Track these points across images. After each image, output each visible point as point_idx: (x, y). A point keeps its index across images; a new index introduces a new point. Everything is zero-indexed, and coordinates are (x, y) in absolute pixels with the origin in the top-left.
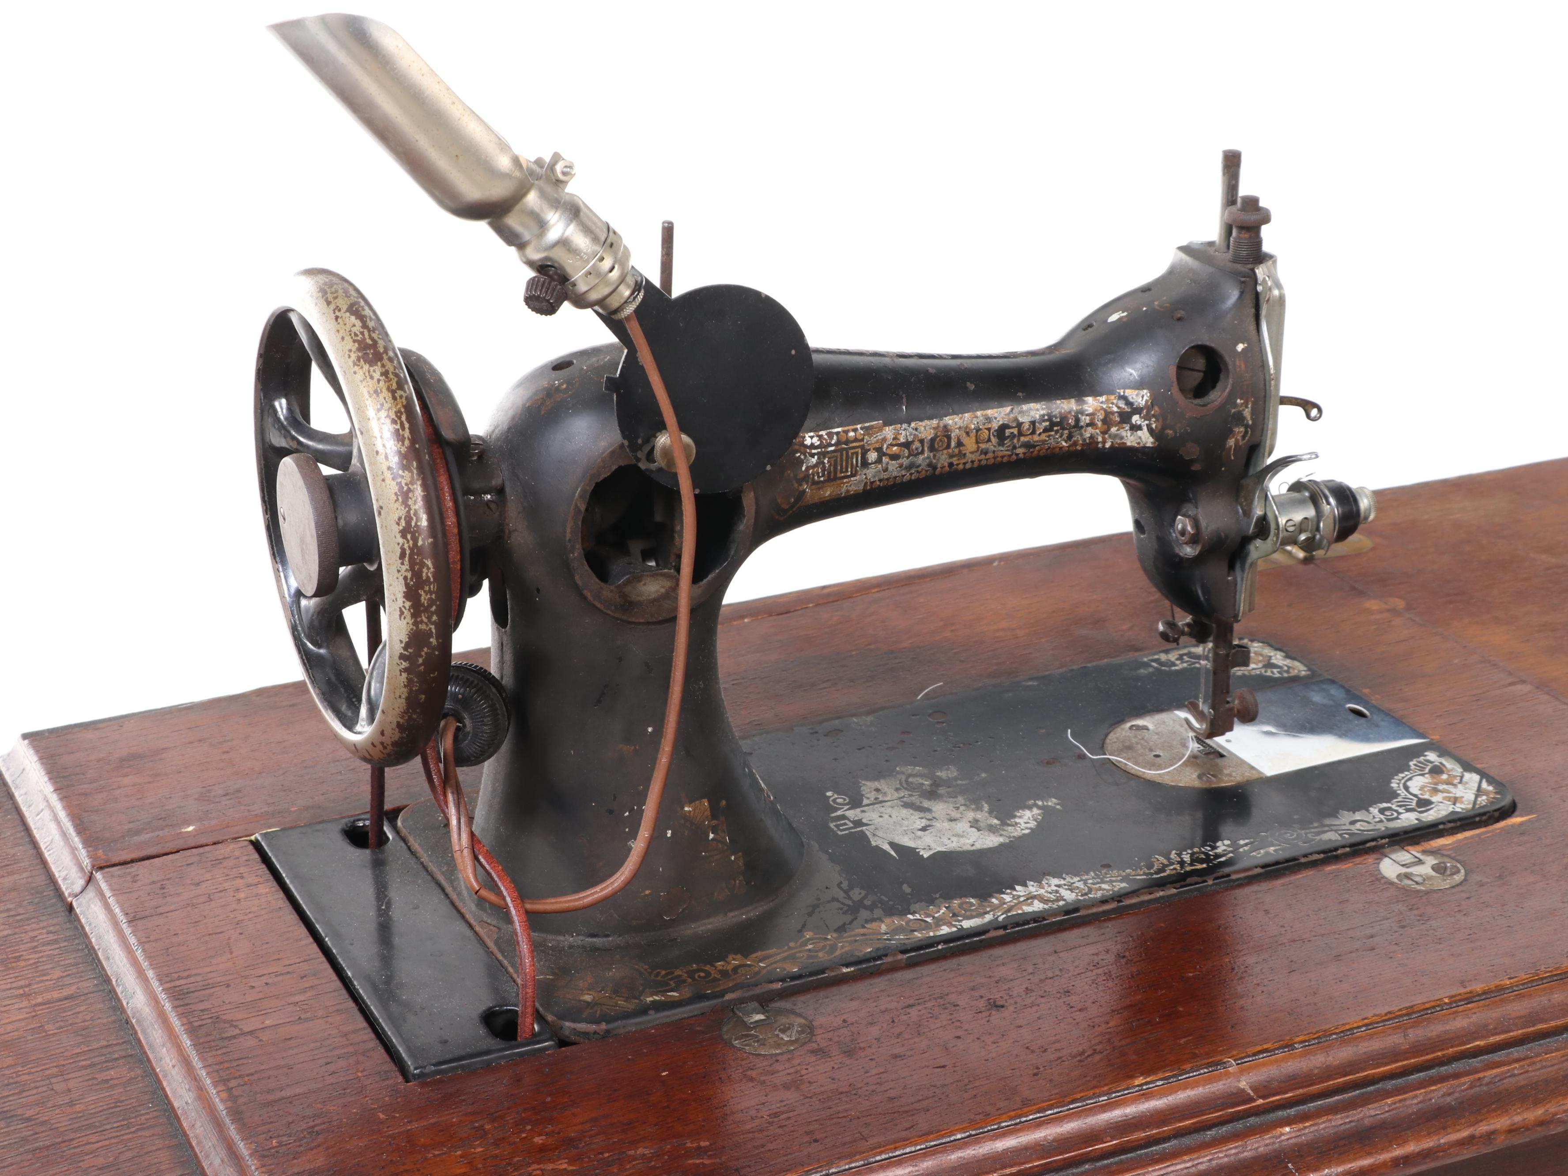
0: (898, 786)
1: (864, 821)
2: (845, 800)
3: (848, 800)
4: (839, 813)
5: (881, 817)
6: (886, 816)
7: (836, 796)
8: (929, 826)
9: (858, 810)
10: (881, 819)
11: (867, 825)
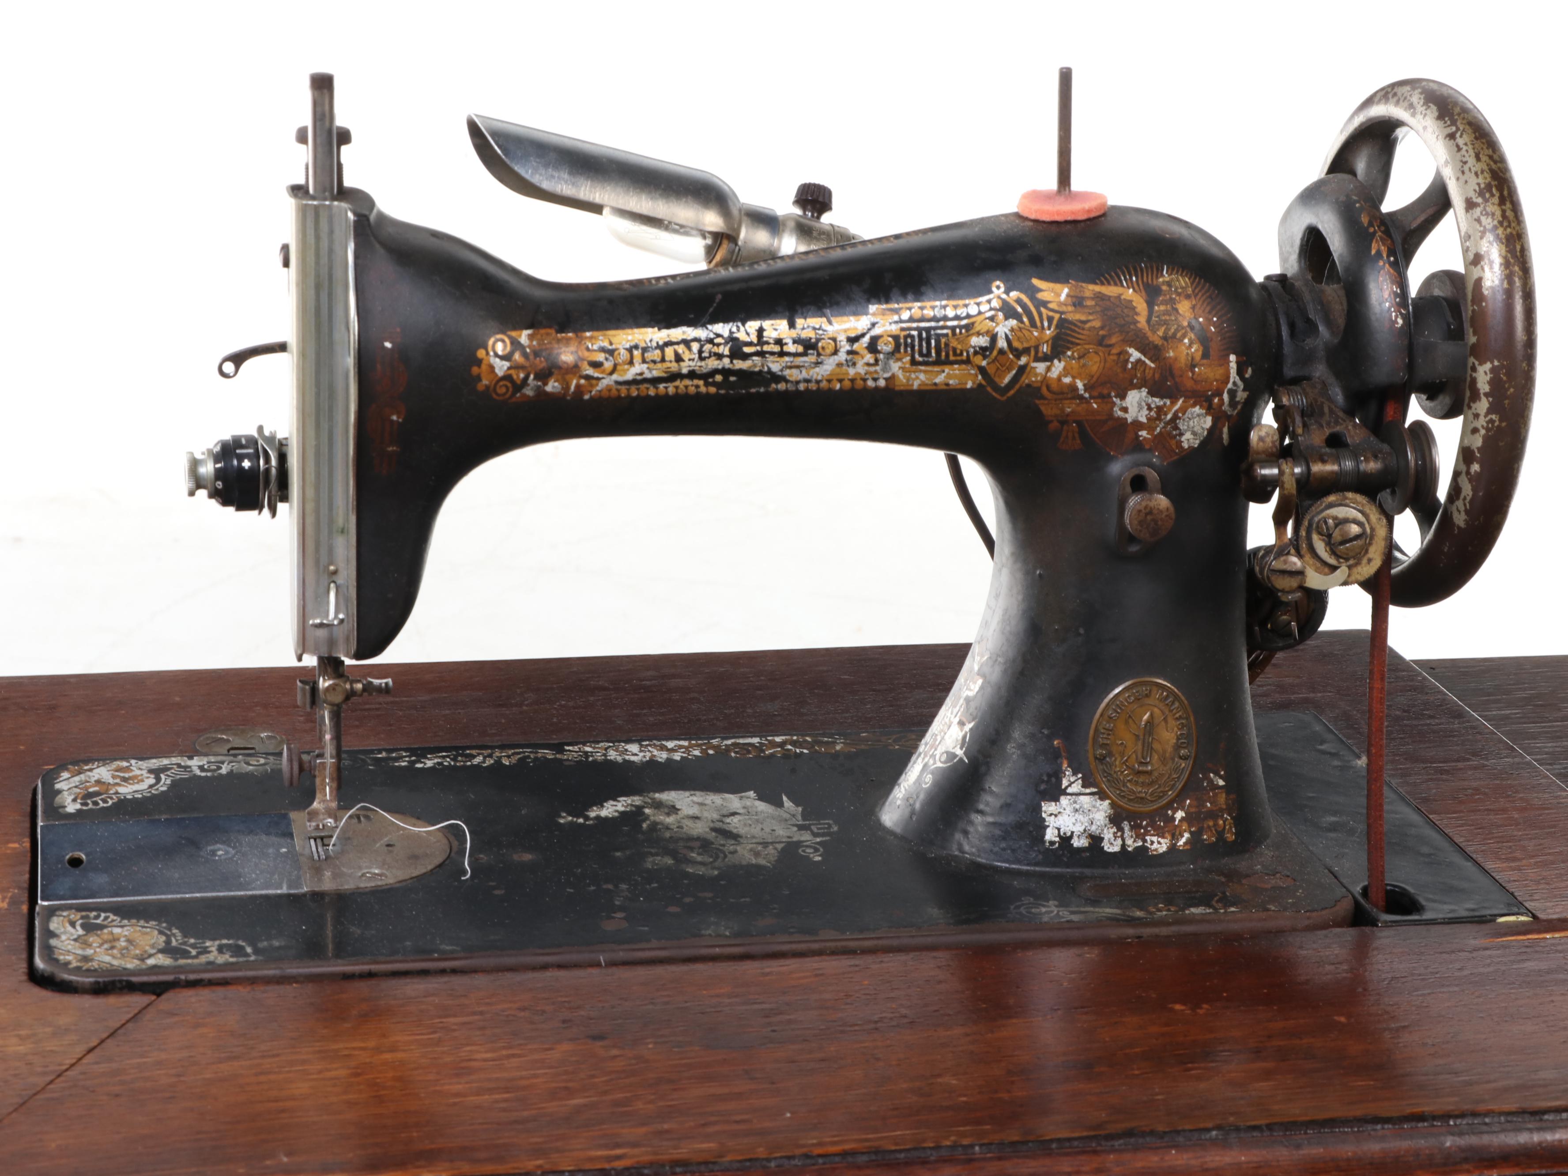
0: (730, 856)
1: (795, 829)
2: (804, 851)
3: (800, 851)
4: (818, 840)
5: (773, 830)
6: (767, 830)
7: (811, 855)
8: (724, 816)
9: (795, 839)
10: (775, 828)
11: (794, 825)
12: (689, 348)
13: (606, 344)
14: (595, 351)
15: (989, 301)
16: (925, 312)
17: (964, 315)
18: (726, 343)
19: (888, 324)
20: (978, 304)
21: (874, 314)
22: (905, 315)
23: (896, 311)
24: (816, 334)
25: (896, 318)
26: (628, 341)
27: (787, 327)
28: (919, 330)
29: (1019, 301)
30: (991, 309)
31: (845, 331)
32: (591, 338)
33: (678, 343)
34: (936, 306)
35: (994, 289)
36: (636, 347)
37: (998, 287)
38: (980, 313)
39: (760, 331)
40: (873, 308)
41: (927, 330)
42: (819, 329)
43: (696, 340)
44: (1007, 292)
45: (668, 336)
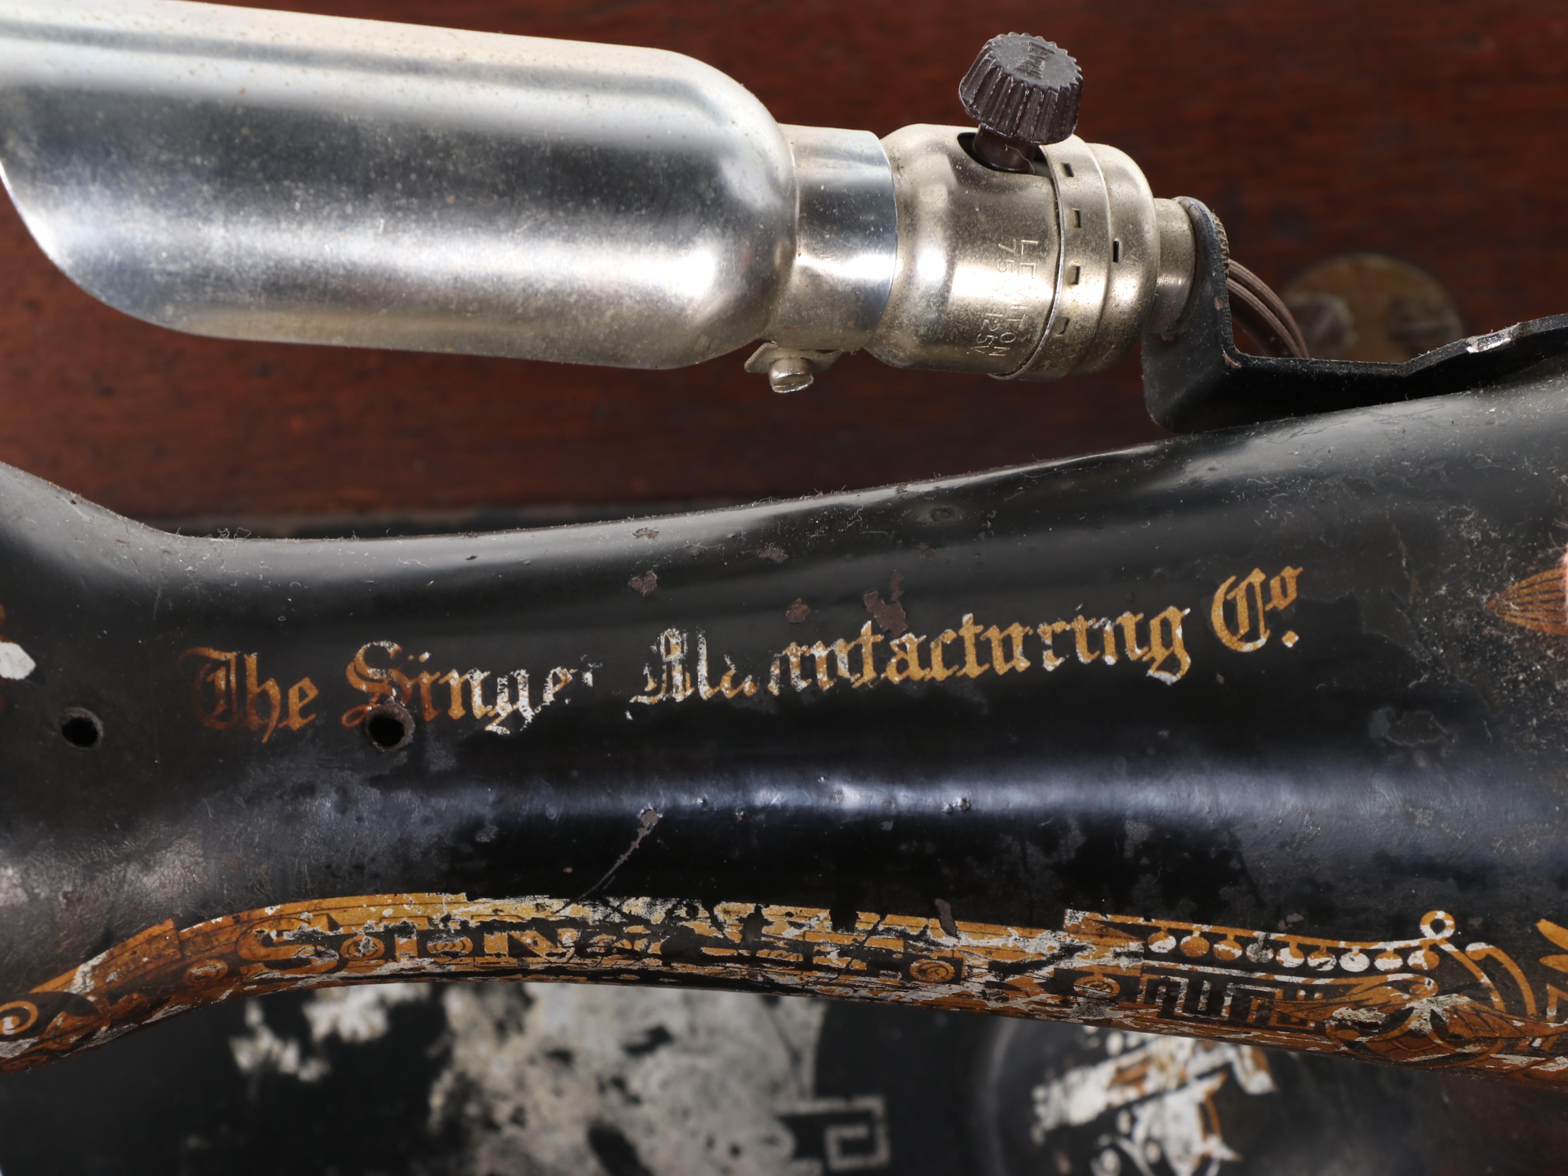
12: (554, 939)
13: (321, 927)
14: (288, 943)
15: (1404, 953)
16: (1220, 947)
17: (1328, 968)
18: (653, 937)
19: (1110, 955)
20: (1372, 955)
21: (1076, 931)
22: (1165, 944)
23: (1143, 934)
24: (906, 947)
25: (1134, 946)
26: (382, 919)
27: (828, 924)
28: (1196, 981)
29: (1487, 964)
30: (1405, 968)
31: (989, 951)
32: (277, 918)
33: (522, 927)
34: (1255, 940)
35: (1426, 928)
36: (405, 930)
37: (1438, 926)
38: (1372, 970)
39: (755, 922)
40: (1073, 918)
41: (1219, 983)
42: (917, 938)
43: (570, 922)
44: (1460, 941)
45: (496, 911)
